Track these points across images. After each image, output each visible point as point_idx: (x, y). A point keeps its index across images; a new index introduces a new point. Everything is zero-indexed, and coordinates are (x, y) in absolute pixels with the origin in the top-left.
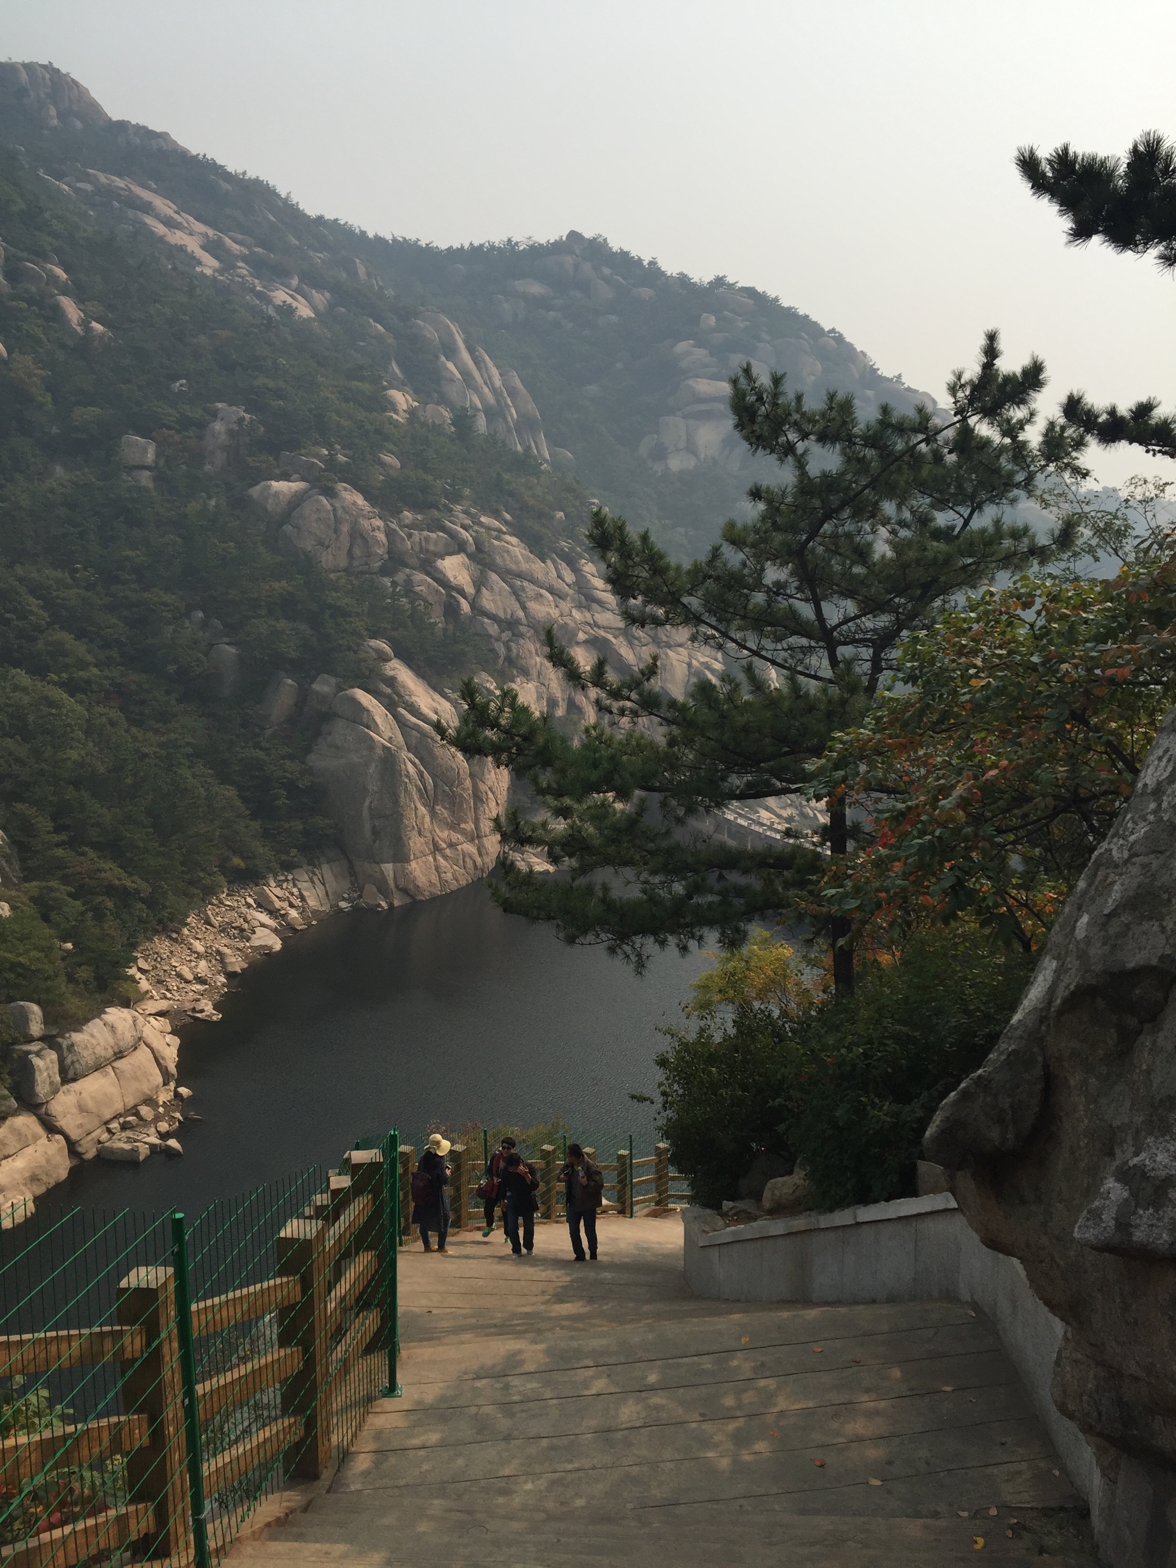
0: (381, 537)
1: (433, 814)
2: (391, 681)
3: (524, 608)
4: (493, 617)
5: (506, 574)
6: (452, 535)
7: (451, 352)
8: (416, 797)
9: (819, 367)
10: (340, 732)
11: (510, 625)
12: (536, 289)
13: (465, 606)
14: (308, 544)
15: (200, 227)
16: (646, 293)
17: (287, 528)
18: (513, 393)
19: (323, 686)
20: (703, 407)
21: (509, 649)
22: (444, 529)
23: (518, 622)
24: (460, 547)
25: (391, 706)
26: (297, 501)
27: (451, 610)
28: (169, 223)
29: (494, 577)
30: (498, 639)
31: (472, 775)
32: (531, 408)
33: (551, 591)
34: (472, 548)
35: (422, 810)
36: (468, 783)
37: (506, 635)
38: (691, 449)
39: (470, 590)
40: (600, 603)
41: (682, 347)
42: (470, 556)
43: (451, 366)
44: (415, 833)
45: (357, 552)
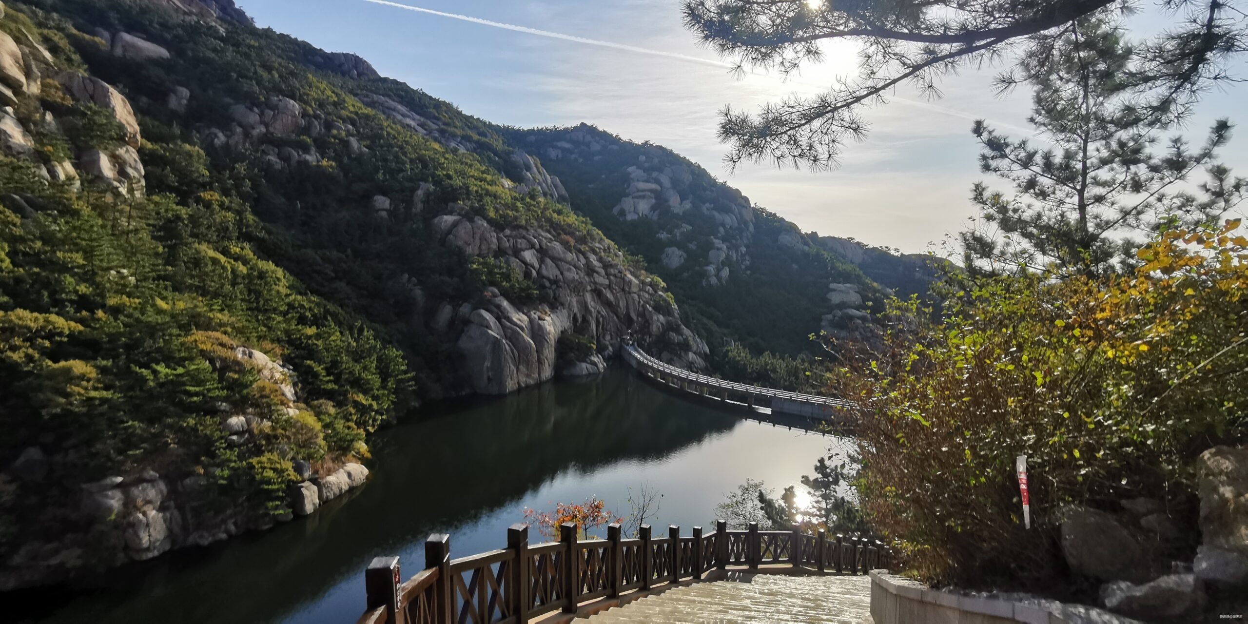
0: (495, 240)
1: (518, 369)
2: (499, 307)
3: (562, 273)
4: (549, 279)
5: (554, 259)
6: (529, 241)
7: (528, 168)
8: (510, 361)
9: (691, 177)
10: (473, 331)
11: (555, 282)
12: (567, 145)
13: (534, 273)
14: (460, 243)
15: (417, 117)
16: (615, 147)
17: (451, 237)
18: (556, 186)
19: (465, 309)
20: (641, 194)
21: (555, 294)
22: (524, 237)
23: (560, 280)
24: (532, 246)
25: (498, 319)
26: (455, 225)
27: (527, 275)
28: (404, 115)
29: (548, 261)
30: (550, 288)
31: (537, 351)
32: (564, 192)
33: (575, 267)
34: (537, 246)
35: (512, 367)
36: (535, 354)
37: (554, 287)
38: (636, 212)
39: (537, 265)
40: (598, 273)
41: (631, 169)
42: (537, 250)
43: (528, 174)
44: (509, 379)
45: (483, 247)
